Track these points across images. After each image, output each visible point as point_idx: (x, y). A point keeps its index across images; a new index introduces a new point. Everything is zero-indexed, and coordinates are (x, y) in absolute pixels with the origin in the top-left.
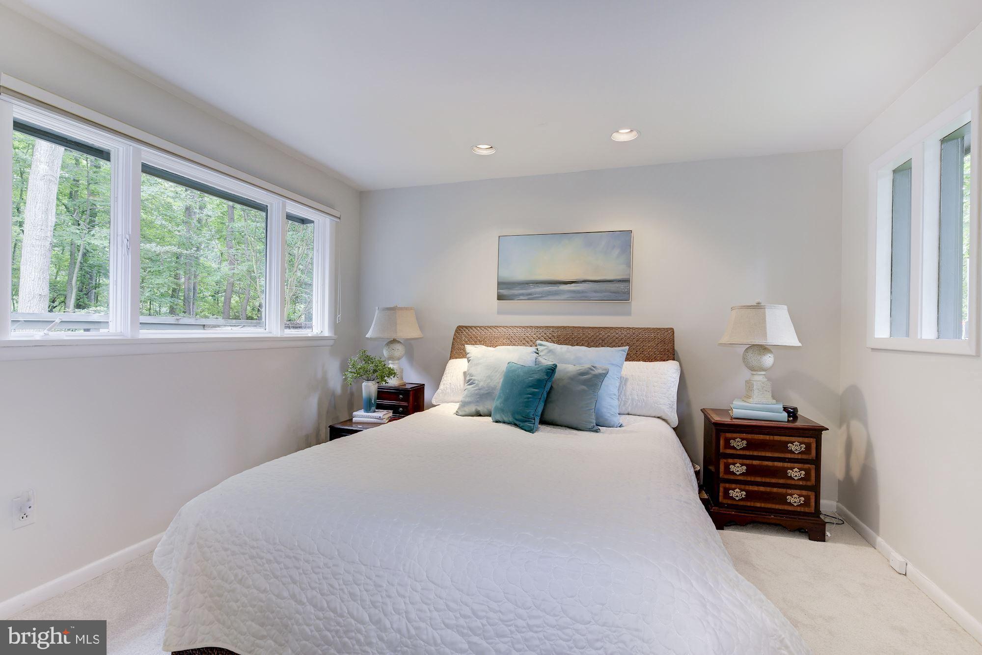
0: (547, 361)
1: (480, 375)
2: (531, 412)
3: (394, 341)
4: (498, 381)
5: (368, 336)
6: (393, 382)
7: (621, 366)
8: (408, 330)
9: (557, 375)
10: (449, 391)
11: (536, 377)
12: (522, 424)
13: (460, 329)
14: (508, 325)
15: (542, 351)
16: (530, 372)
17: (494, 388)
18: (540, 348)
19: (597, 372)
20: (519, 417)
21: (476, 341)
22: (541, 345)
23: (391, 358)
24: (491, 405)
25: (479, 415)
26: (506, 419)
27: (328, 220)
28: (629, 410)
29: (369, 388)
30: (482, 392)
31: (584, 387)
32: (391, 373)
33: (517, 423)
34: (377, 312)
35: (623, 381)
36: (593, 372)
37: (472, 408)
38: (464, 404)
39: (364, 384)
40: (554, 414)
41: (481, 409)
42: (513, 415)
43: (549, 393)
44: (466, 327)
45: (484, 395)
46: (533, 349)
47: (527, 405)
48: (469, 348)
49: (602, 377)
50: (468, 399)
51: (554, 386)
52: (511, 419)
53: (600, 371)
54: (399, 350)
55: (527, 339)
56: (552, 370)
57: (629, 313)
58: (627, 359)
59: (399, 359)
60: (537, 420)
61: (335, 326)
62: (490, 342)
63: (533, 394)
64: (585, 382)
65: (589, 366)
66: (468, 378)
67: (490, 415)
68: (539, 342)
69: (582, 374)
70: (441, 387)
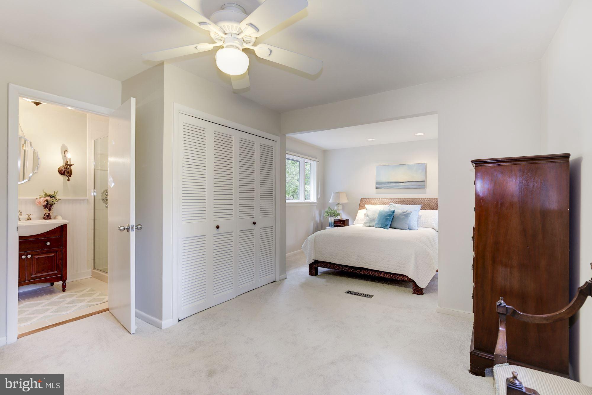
0: (392, 209)
1: (370, 214)
2: (387, 223)
3: (338, 204)
4: (376, 216)
5: (329, 202)
6: (339, 218)
7: (418, 211)
8: (344, 200)
9: (395, 213)
10: (359, 220)
11: (389, 213)
12: (384, 227)
13: (362, 199)
14: (380, 198)
15: (391, 206)
16: (387, 212)
17: (375, 218)
18: (391, 205)
19: (408, 212)
20: (383, 225)
21: (368, 203)
22: (391, 204)
23: (338, 210)
24: (374, 223)
25: (370, 226)
26: (379, 226)
27: (315, 163)
28: (422, 226)
29: (332, 219)
30: (371, 219)
31: (404, 217)
32: (339, 215)
33: (383, 227)
34: (333, 194)
35: (419, 216)
36: (407, 212)
37: (368, 225)
38: (365, 223)
39: (330, 218)
40: (394, 225)
41: (370, 225)
42: (381, 225)
43: (393, 219)
44: (364, 199)
45: (372, 220)
46: (388, 206)
47: (386, 222)
48: (366, 205)
49: (409, 214)
50: (366, 222)
51: (395, 216)
52: (381, 226)
53: (409, 212)
54: (340, 207)
55: (387, 203)
56: (393, 212)
57: (425, 193)
58: (421, 209)
59: (340, 210)
60: (389, 226)
61: (318, 199)
62: (374, 204)
63: (388, 218)
64: (405, 215)
65: (406, 210)
66: (366, 215)
67: (374, 227)
68: (390, 203)
69: (404, 213)
70: (357, 218)
